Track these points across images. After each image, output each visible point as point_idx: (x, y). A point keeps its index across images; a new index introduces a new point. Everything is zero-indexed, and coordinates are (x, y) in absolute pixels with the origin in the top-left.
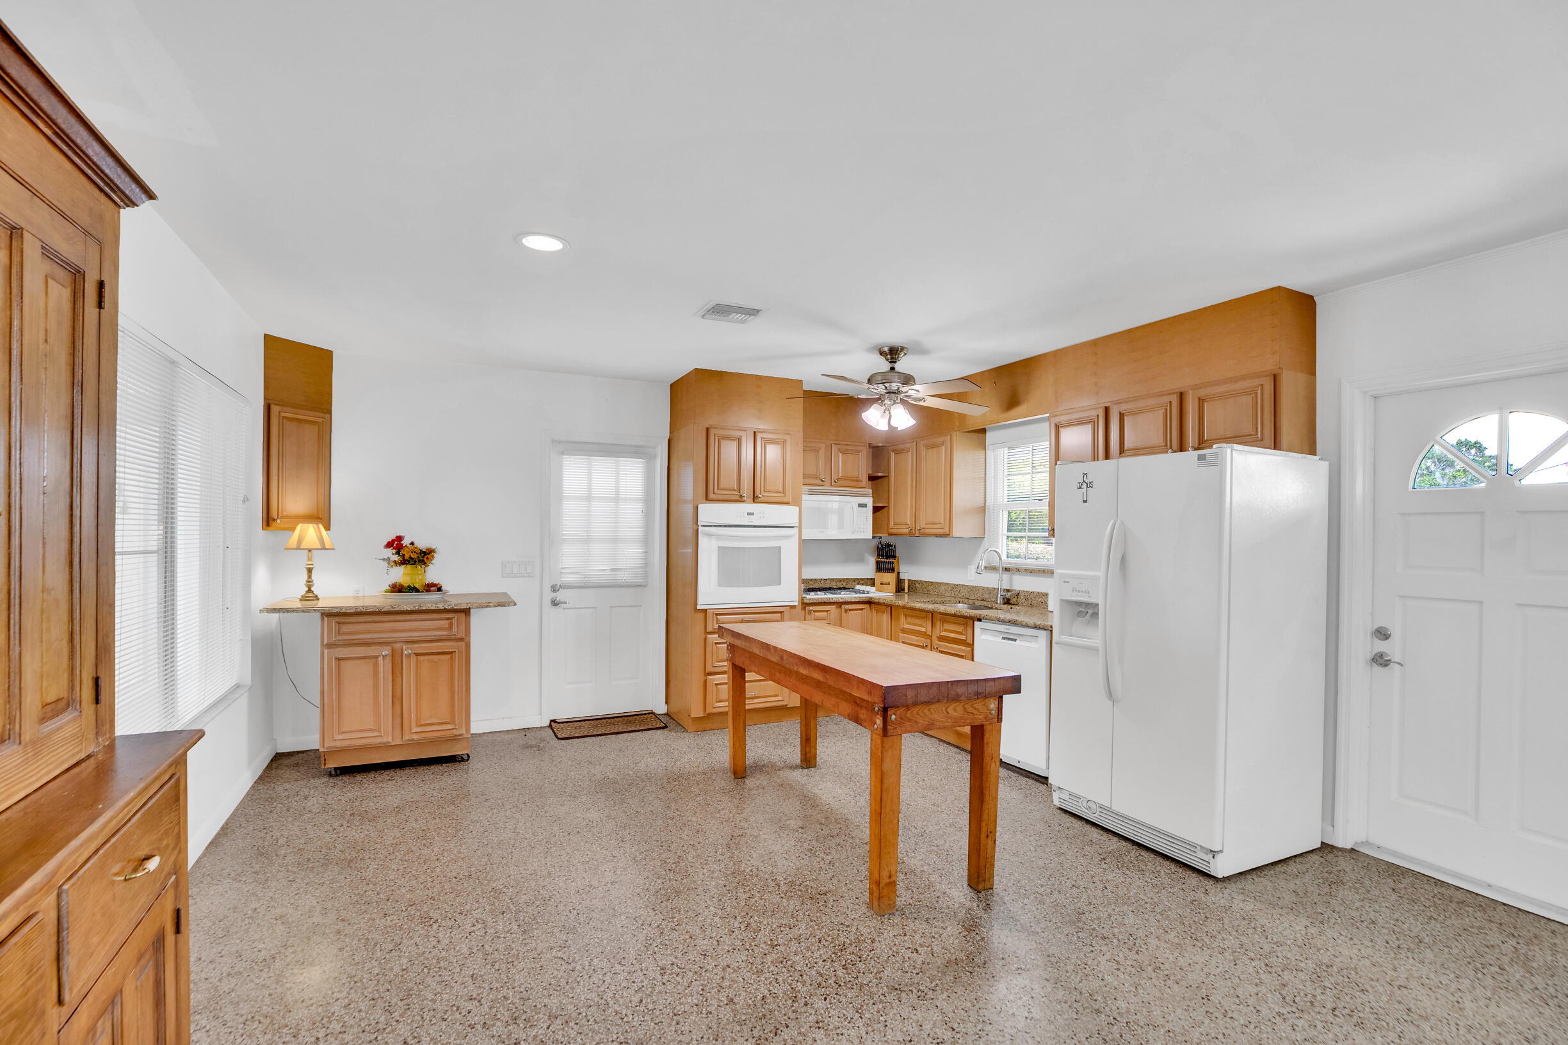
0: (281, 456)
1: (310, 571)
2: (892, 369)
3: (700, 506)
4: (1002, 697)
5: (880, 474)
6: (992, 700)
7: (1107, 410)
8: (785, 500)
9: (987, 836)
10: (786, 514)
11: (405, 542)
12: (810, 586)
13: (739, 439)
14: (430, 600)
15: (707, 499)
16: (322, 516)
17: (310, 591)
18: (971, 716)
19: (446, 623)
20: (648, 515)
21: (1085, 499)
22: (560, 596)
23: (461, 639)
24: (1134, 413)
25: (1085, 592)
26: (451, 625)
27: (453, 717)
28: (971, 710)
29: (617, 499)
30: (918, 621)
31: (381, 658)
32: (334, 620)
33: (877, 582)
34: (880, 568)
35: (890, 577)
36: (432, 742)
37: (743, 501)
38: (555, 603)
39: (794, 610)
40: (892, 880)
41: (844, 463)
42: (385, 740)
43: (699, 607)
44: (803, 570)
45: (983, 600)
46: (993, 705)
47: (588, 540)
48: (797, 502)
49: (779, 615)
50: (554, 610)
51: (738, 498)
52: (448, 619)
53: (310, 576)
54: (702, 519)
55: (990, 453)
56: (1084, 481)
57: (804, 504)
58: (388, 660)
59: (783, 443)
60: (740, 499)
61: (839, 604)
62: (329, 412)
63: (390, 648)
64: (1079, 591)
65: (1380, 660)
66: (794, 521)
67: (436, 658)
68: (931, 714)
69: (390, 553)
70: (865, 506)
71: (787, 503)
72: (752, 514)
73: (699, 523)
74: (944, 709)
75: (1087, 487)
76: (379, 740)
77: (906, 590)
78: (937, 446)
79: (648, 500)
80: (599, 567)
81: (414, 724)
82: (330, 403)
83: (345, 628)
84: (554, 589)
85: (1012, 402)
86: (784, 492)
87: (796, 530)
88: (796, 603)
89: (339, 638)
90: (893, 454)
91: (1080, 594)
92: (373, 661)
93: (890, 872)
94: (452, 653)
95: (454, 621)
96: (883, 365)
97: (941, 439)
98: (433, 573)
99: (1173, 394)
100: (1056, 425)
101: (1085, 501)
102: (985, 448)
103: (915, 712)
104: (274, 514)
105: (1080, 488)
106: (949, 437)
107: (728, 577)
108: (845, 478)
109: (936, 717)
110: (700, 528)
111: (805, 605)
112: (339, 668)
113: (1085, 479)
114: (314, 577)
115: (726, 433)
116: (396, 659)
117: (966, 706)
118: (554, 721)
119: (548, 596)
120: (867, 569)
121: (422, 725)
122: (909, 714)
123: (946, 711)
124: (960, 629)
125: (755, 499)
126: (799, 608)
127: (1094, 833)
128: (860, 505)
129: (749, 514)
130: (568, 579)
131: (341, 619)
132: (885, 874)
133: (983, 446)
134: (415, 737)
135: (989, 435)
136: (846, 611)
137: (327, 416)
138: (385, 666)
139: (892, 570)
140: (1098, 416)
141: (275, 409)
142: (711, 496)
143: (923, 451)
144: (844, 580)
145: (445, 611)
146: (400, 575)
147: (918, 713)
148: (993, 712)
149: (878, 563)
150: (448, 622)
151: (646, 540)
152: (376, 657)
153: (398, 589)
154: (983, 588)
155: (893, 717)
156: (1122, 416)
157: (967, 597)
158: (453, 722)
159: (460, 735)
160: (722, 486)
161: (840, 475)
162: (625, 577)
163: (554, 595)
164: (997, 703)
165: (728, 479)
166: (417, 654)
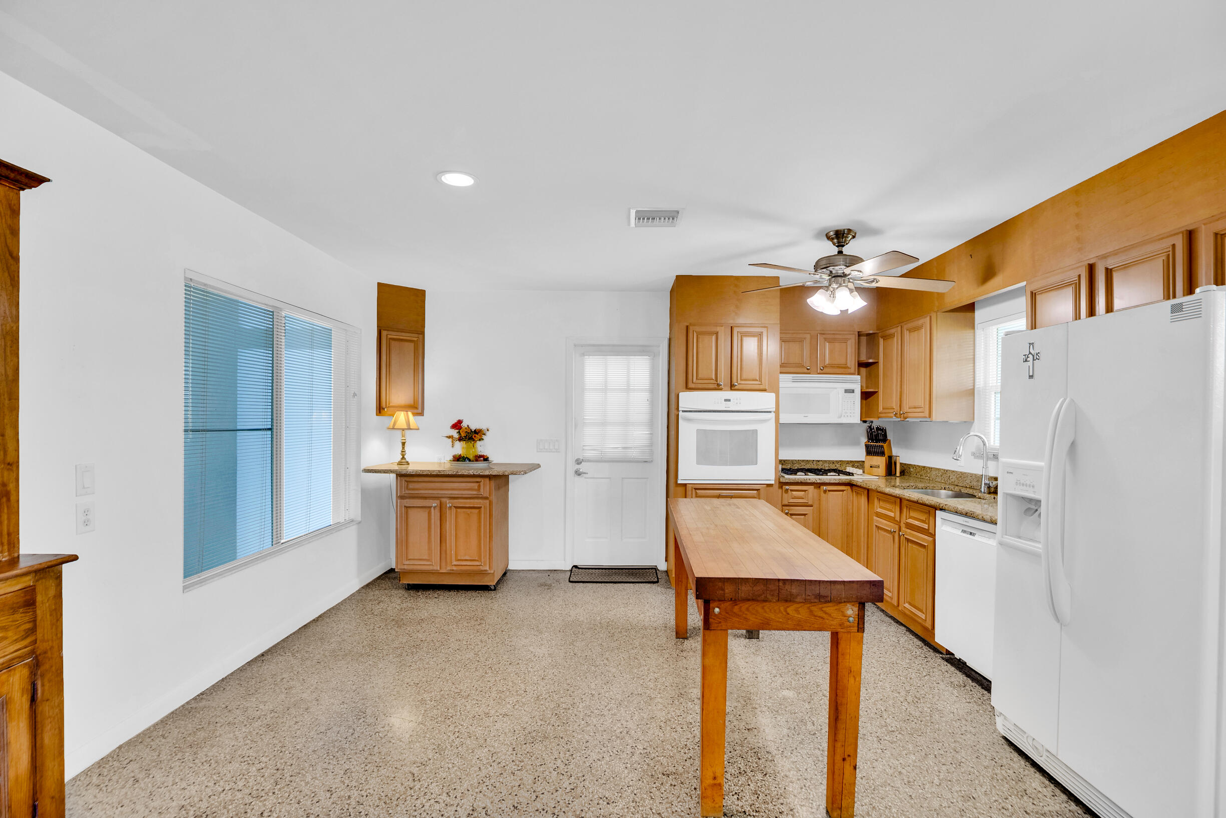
0: (389, 365)
1: (403, 444)
2: (840, 252)
3: (681, 394)
5: (871, 361)
6: (849, 606)
7: (1091, 268)
8: (761, 387)
9: (844, 759)
10: (766, 400)
11: (464, 425)
12: (788, 468)
13: (717, 334)
14: (479, 467)
15: (688, 388)
16: (417, 407)
17: (403, 458)
18: (821, 620)
19: (475, 485)
20: (652, 403)
21: (1031, 374)
22: (583, 467)
23: (486, 498)
24: (1124, 267)
25: (1030, 486)
26: (479, 486)
27: (479, 556)
28: (820, 614)
29: (628, 390)
30: (888, 506)
31: (432, 508)
32: (404, 479)
33: (867, 465)
34: (870, 451)
35: (881, 461)
36: (465, 573)
37: (721, 389)
38: (578, 473)
39: (771, 488)
40: (716, 782)
41: (831, 352)
42: (435, 568)
43: (679, 482)
44: (780, 452)
45: (971, 488)
46: (850, 613)
47: (604, 424)
48: (775, 389)
49: (756, 492)
50: (577, 478)
51: (715, 386)
52: (477, 482)
53: (403, 448)
54: (682, 405)
55: (979, 332)
56: (1030, 353)
57: (781, 391)
58: (437, 510)
59: (760, 335)
60: (718, 388)
61: (818, 485)
62: (423, 333)
63: (438, 502)
64: (1023, 485)
66: (772, 406)
67: (469, 511)
68: (765, 612)
69: (455, 433)
70: (853, 391)
71: (765, 390)
72: (729, 400)
73: (680, 409)
74: (782, 609)
75: (1034, 360)
76: (431, 568)
77: (898, 474)
78: (917, 329)
79: (652, 390)
80: (613, 445)
81: (453, 558)
82: (423, 326)
83: (411, 486)
84: (578, 462)
85: (988, 273)
86: (760, 380)
87: (773, 415)
88: (773, 482)
89: (407, 492)
90: (881, 341)
91: (1024, 488)
92: (427, 510)
93: (714, 773)
94: (480, 508)
95: (482, 484)
96: (831, 249)
97: (920, 322)
99: (1177, 234)
100: (1032, 293)
101: (1031, 377)
102: (973, 328)
103: (743, 609)
104: (383, 405)
105: (1026, 361)
106: (928, 318)
107: (704, 457)
108: (832, 366)
109: (772, 616)
110: (681, 414)
111: (782, 484)
112: (407, 513)
113: (1032, 351)
114: (406, 448)
115: (703, 329)
116: (441, 507)
117: (813, 608)
118: (576, 567)
119: (573, 467)
120: (858, 453)
121: (459, 560)
122: (736, 609)
123: (786, 611)
124: (923, 517)
125: (732, 387)
126: (776, 486)
127: (1036, 781)
128: (847, 391)
129: (726, 400)
130: (589, 454)
131: (408, 479)
132: (710, 774)
133: (972, 326)
134: (454, 568)
135: (979, 314)
136: (825, 491)
137: (421, 336)
138: (435, 514)
139: (882, 454)
140: (1079, 276)
141: (384, 333)
142: (691, 385)
143: (906, 333)
144: (838, 462)
145: (474, 476)
146: (459, 448)
147: (747, 609)
148: (851, 619)
149: (867, 446)
150: (477, 484)
151: (651, 424)
152: (430, 507)
153: (458, 459)
154: (972, 475)
155: (717, 610)
156: (1109, 273)
157: (956, 483)
158: (481, 561)
159: (485, 571)
160: (700, 376)
161: (827, 362)
162: (634, 454)
163: (578, 467)
164: (856, 609)
165: (706, 370)
166: (456, 507)
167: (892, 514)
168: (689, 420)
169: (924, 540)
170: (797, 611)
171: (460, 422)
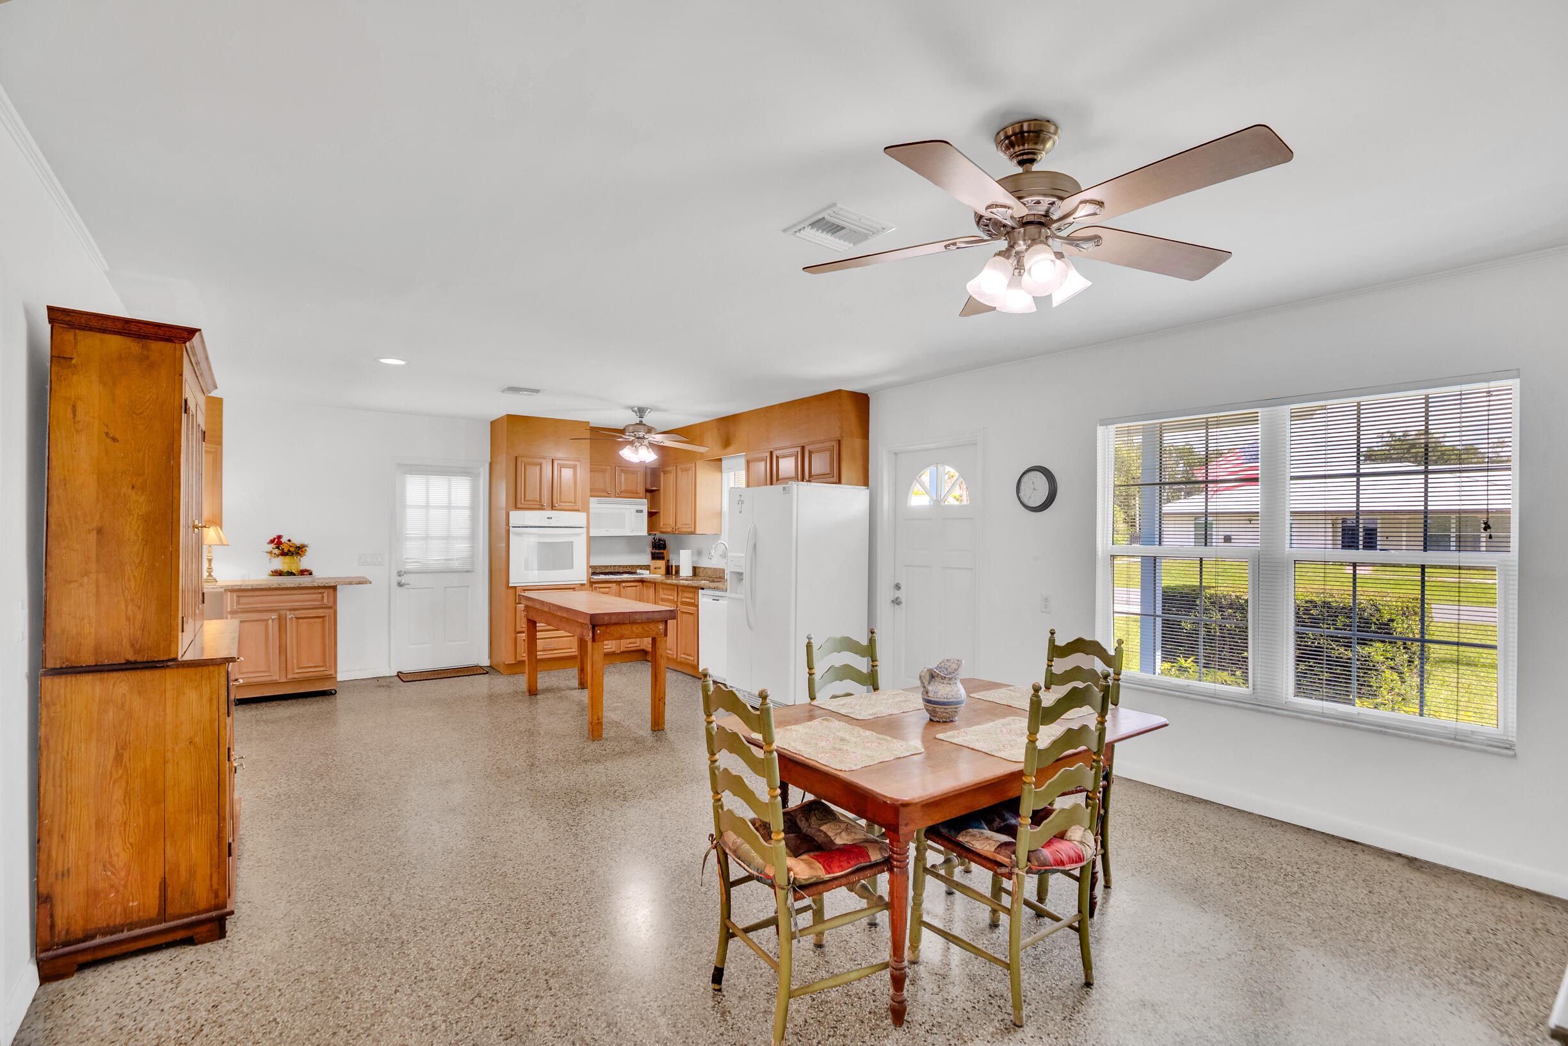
1: (210, 560)
2: (640, 422)
3: (511, 513)
4: (666, 622)
5: (654, 488)
6: (660, 624)
7: (771, 452)
8: (576, 508)
9: (659, 700)
10: (579, 518)
11: (283, 540)
12: (595, 571)
13: (541, 465)
14: (305, 581)
15: (516, 508)
16: (217, 522)
17: (210, 575)
18: (648, 632)
19: (319, 596)
20: (474, 518)
21: (740, 510)
22: (403, 580)
23: (330, 608)
24: (784, 457)
25: (739, 566)
26: (323, 597)
27: (324, 661)
28: (647, 629)
29: (449, 507)
30: (669, 592)
31: (270, 622)
32: (235, 595)
33: (652, 568)
34: (655, 557)
35: (661, 564)
36: (308, 680)
37: (544, 509)
38: (400, 585)
39: (583, 587)
40: (601, 723)
41: (626, 480)
42: (274, 678)
43: (510, 585)
44: (591, 559)
45: (719, 577)
46: (661, 627)
47: (427, 538)
48: (585, 508)
49: (572, 589)
50: (399, 589)
51: (540, 506)
52: (320, 593)
53: (210, 565)
54: (514, 522)
55: (724, 474)
56: (740, 500)
57: (591, 511)
58: (276, 622)
59: (574, 467)
60: (541, 508)
61: (619, 583)
62: (220, 444)
63: (277, 614)
64: (737, 566)
65: (897, 602)
66: (584, 523)
67: (312, 620)
68: (620, 631)
69: (272, 548)
70: (642, 511)
71: (578, 510)
72: (551, 518)
73: (510, 525)
75: (741, 503)
76: (269, 678)
77: (674, 573)
78: (687, 470)
79: (473, 508)
80: (435, 556)
81: (295, 666)
82: (221, 437)
83: (243, 600)
84: (400, 574)
85: (727, 443)
86: (575, 503)
87: (585, 529)
88: (585, 582)
89: (239, 606)
90: (662, 474)
92: (265, 623)
93: (598, 716)
94: (323, 617)
95: (325, 595)
96: (635, 419)
97: (689, 465)
98: (305, 563)
99: (799, 446)
100: (749, 460)
101: (741, 512)
102: (721, 471)
103: (611, 630)
105: (738, 504)
106: (693, 465)
108: (626, 491)
109: (626, 632)
110: (511, 529)
111: (592, 583)
115: (530, 460)
116: (281, 622)
117: (644, 626)
118: (401, 672)
119: (395, 579)
120: (645, 559)
121: (302, 668)
122: (608, 631)
123: (631, 629)
124: (691, 595)
125: (553, 508)
126: (588, 586)
128: (637, 511)
129: (548, 518)
130: (410, 567)
131: (240, 594)
133: (720, 469)
134: (296, 676)
135: (724, 463)
136: (624, 587)
137: (219, 447)
138: (273, 627)
139: (663, 558)
140: (767, 456)
142: (519, 505)
143: (680, 473)
144: (630, 566)
145: (319, 587)
146: (280, 564)
147: (613, 630)
148: (662, 630)
149: (653, 554)
150: (321, 595)
151: (473, 538)
152: (267, 620)
153: (279, 573)
154: (719, 569)
155: (598, 631)
156: (778, 457)
157: (711, 576)
158: (324, 665)
159: (330, 675)
160: (528, 498)
161: (623, 489)
162: (456, 565)
163: (400, 578)
164: (663, 626)
165: (533, 494)
166: (297, 618)
167: (672, 598)
168: (519, 534)
169: (692, 610)
170: (637, 628)
171: (279, 537)
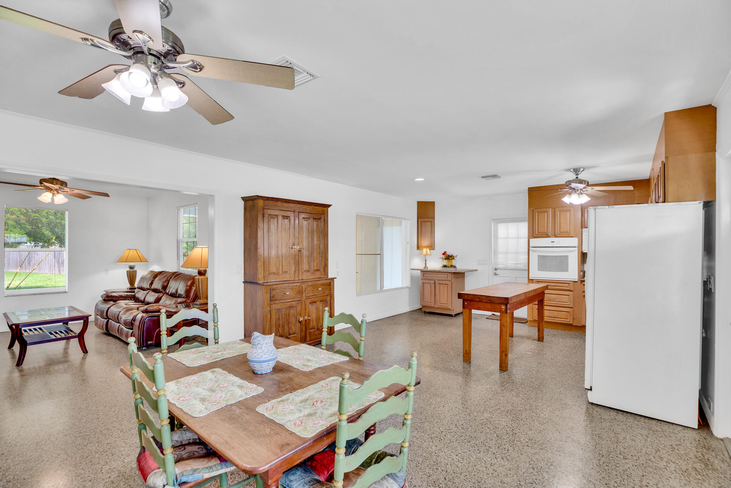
0: (421, 231)
1: (426, 260)
3: (531, 240)
6: (501, 305)
8: (571, 235)
10: (572, 241)
11: (447, 253)
13: (547, 212)
14: (452, 270)
16: (432, 247)
17: (426, 266)
18: (495, 308)
19: (446, 276)
22: (498, 272)
23: (450, 281)
26: (448, 276)
27: (448, 302)
29: (518, 238)
36: (442, 309)
37: (550, 237)
38: (496, 274)
39: (576, 283)
42: (433, 306)
43: (530, 278)
47: (507, 253)
48: (577, 236)
49: (568, 284)
50: (495, 276)
53: (426, 262)
54: (531, 245)
57: (583, 236)
58: (434, 284)
60: (548, 236)
62: (434, 218)
63: (434, 281)
66: (576, 244)
67: (444, 285)
69: (444, 256)
71: (573, 237)
72: (554, 242)
80: (511, 262)
81: (439, 303)
84: (496, 269)
86: (570, 232)
87: (577, 249)
88: (577, 280)
89: (424, 277)
93: (466, 350)
94: (448, 284)
98: (454, 262)
104: (419, 246)
107: (541, 267)
110: (531, 248)
112: (423, 285)
115: (541, 210)
117: (492, 305)
119: (493, 272)
121: (441, 303)
122: (471, 303)
125: (555, 236)
126: (579, 282)
129: (552, 242)
130: (500, 266)
131: (424, 273)
134: (439, 306)
138: (433, 286)
141: (419, 220)
142: (535, 236)
145: (446, 272)
146: (445, 262)
148: (503, 310)
152: (431, 283)
153: (445, 266)
155: (466, 303)
159: (450, 308)
160: (539, 231)
162: (521, 266)
163: (495, 271)
165: (542, 229)
166: (440, 284)
168: (533, 251)
171: (445, 252)
